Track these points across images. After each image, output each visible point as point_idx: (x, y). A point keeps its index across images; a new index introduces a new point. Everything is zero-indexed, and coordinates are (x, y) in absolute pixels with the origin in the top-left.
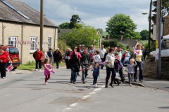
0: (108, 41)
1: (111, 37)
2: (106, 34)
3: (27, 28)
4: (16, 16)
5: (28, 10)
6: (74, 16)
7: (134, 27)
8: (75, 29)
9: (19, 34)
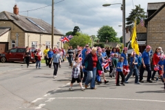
0: (98, 43)
1: (101, 41)
2: (97, 39)
3: (43, 36)
4: (36, 29)
5: (44, 25)
6: (76, 27)
7: (115, 34)
8: (76, 36)
9: (38, 40)
